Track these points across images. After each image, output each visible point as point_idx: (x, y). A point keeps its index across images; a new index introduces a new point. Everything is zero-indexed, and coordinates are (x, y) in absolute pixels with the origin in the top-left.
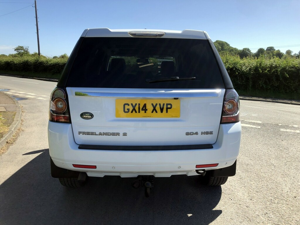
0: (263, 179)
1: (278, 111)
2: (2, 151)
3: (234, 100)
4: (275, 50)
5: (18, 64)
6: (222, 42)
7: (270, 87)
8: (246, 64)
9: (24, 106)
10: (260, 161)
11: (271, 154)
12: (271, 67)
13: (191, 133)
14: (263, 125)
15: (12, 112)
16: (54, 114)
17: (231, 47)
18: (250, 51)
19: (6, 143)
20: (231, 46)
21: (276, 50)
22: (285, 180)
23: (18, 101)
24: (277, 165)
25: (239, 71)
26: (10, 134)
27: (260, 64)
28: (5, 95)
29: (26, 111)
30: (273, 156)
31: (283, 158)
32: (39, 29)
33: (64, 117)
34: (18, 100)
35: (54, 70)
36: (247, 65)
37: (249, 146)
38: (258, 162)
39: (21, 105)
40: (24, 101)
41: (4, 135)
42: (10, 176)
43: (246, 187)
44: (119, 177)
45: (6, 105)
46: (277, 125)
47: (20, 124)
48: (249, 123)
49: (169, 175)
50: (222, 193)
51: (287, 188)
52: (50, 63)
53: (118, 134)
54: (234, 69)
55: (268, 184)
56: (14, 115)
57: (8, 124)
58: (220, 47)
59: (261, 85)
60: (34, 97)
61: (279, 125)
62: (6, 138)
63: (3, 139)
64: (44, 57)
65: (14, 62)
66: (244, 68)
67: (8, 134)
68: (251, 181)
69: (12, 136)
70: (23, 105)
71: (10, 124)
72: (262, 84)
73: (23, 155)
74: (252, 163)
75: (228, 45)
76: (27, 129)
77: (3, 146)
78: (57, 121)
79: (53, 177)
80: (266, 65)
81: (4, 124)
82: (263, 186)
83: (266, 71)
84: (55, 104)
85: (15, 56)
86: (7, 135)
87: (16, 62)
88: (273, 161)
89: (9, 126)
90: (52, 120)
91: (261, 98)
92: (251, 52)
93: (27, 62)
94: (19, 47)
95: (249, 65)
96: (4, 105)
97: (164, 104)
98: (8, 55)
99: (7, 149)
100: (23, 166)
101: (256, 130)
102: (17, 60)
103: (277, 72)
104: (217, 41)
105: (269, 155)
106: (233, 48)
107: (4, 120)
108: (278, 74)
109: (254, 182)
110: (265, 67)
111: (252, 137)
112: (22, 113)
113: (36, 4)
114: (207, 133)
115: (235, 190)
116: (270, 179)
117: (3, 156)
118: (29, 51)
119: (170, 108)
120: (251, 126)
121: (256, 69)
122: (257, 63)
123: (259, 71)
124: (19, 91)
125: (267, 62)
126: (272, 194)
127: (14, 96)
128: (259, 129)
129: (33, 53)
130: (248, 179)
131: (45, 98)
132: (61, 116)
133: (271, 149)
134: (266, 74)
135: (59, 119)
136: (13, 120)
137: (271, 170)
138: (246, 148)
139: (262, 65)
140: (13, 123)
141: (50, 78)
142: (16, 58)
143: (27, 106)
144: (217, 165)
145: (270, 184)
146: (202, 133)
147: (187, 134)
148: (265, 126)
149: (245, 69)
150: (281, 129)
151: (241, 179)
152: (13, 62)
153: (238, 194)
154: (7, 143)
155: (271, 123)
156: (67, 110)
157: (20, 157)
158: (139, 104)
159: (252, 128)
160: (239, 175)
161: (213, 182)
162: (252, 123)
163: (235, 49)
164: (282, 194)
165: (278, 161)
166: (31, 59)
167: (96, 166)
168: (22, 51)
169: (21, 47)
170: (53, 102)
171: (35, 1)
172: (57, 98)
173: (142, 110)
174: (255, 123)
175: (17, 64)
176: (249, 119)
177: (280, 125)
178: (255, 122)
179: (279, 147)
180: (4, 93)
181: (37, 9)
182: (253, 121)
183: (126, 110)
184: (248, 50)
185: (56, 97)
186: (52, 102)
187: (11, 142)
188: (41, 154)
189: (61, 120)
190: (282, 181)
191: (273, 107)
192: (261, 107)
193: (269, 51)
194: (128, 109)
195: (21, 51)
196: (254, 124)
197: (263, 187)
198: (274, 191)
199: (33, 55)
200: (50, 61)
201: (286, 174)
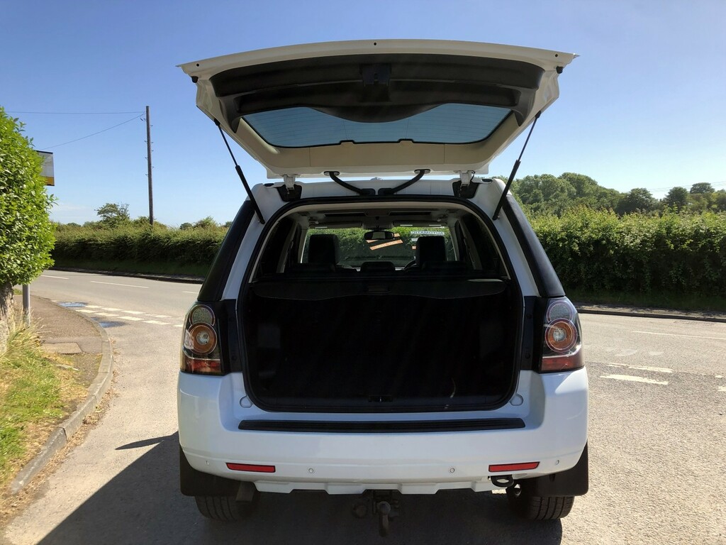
0: (664, 506)
1: (718, 344)
2: (75, 441)
3: (568, 322)
4: (712, 190)
5: (104, 244)
6: (579, 175)
7: (698, 284)
8: (634, 229)
9: (118, 340)
10: (660, 464)
11: (689, 448)
12: (697, 236)
14: (675, 378)
15: (95, 355)
16: (191, 356)
17: (601, 187)
18: (649, 196)
19: (82, 424)
20: (600, 184)
21: (716, 190)
22: (719, 508)
23: (106, 329)
24: (701, 474)
25: (617, 246)
26: (92, 403)
27: (669, 229)
28: (78, 316)
29: (123, 352)
30: (695, 453)
31: (717, 456)
32: (152, 166)
33: (210, 362)
34: (106, 327)
35: (183, 256)
36: (635, 231)
37: (636, 427)
38: (655, 467)
39: (112, 338)
40: (117, 329)
41: (78, 406)
42: (91, 494)
43: (621, 525)
44: (323, 493)
45: (81, 338)
46: (712, 377)
47: (110, 382)
48: (641, 373)
49: (433, 490)
50: (563, 538)
51: (721, 526)
52: (175, 239)
54: (604, 242)
55: (676, 517)
56: (99, 361)
57: (87, 381)
58: (574, 189)
59: (674, 281)
60: (140, 319)
61: (716, 377)
62: (83, 411)
63: (77, 415)
64: (162, 226)
65: (97, 241)
66: (628, 239)
67: (87, 403)
68: (634, 510)
69: (94, 407)
70: (115, 339)
71: (91, 381)
72: (677, 277)
73: (117, 449)
74: (640, 469)
75: (594, 183)
76: (125, 393)
77: (76, 429)
78: (197, 372)
79: (184, 494)
80: (684, 230)
81: (78, 380)
82: (662, 522)
83: (685, 246)
84: (193, 335)
85: (97, 227)
86: (85, 406)
87: (100, 240)
88: (693, 465)
89: (89, 385)
90: (186, 370)
91: (676, 312)
92: (653, 196)
93: (123, 240)
94: (108, 205)
95: (640, 231)
96: (76, 339)
98: (82, 224)
99: (84, 437)
100: (117, 473)
101: (656, 390)
102: (103, 236)
103: (712, 247)
104: (565, 175)
105: (685, 450)
106: (604, 189)
107: (77, 372)
108: (714, 251)
109: (642, 514)
110: (682, 235)
111: (646, 406)
112: (115, 357)
113: (150, 114)
115: (595, 532)
116: (682, 507)
117: (75, 451)
118: (128, 213)
120: (646, 380)
121: (659, 240)
122: (660, 226)
123: (668, 245)
124: (106, 306)
125: (686, 223)
126: (682, 541)
127: (97, 318)
128: (664, 386)
129: (137, 218)
130: (628, 505)
131: (163, 321)
132: (204, 361)
133: (690, 435)
134: (684, 252)
135: (199, 368)
136: (97, 373)
137: (685, 486)
138: (628, 433)
139: (674, 231)
140: (98, 377)
141: (175, 275)
142: (102, 232)
143: (124, 340)
144: (536, 465)
145: (681, 518)
148: (680, 381)
149: (632, 242)
150: (719, 387)
151: (610, 505)
152: (94, 240)
153: (602, 540)
154: (85, 422)
155: (696, 372)
156: (218, 348)
157: (113, 454)
159: (647, 384)
160: (605, 496)
161: (540, 510)
162: (647, 372)
163: (612, 191)
164: (707, 541)
165: (705, 464)
166: (133, 233)
167: (274, 467)
168: (114, 215)
169: (111, 206)
170: (189, 331)
171: (147, 107)
172: (198, 324)
174: (655, 372)
175: (102, 244)
176: (640, 363)
177: (720, 377)
178: (657, 369)
179: (710, 430)
180: (75, 312)
181: (150, 124)
182: (650, 369)
184: (645, 192)
185: (195, 321)
186: (187, 331)
187: (92, 421)
188: (155, 447)
189: (203, 370)
190: (710, 510)
191: (706, 332)
192: (676, 333)
193: (698, 194)
195: (112, 215)
196: (652, 375)
197: (663, 524)
198: (689, 534)
199: (136, 222)
200: (175, 236)
201: (721, 493)
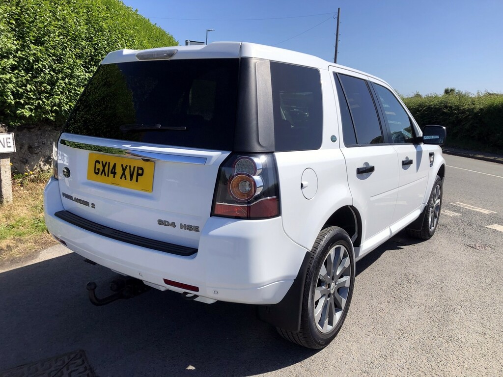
3: (250, 176)
13: (165, 221)
53: (86, 203)
97: (134, 167)
114: (189, 228)
119: (141, 175)
144: (197, 289)
146: (182, 226)
147: (161, 222)
158: (109, 163)
173: (111, 173)
183: (97, 171)
194: (98, 169)
